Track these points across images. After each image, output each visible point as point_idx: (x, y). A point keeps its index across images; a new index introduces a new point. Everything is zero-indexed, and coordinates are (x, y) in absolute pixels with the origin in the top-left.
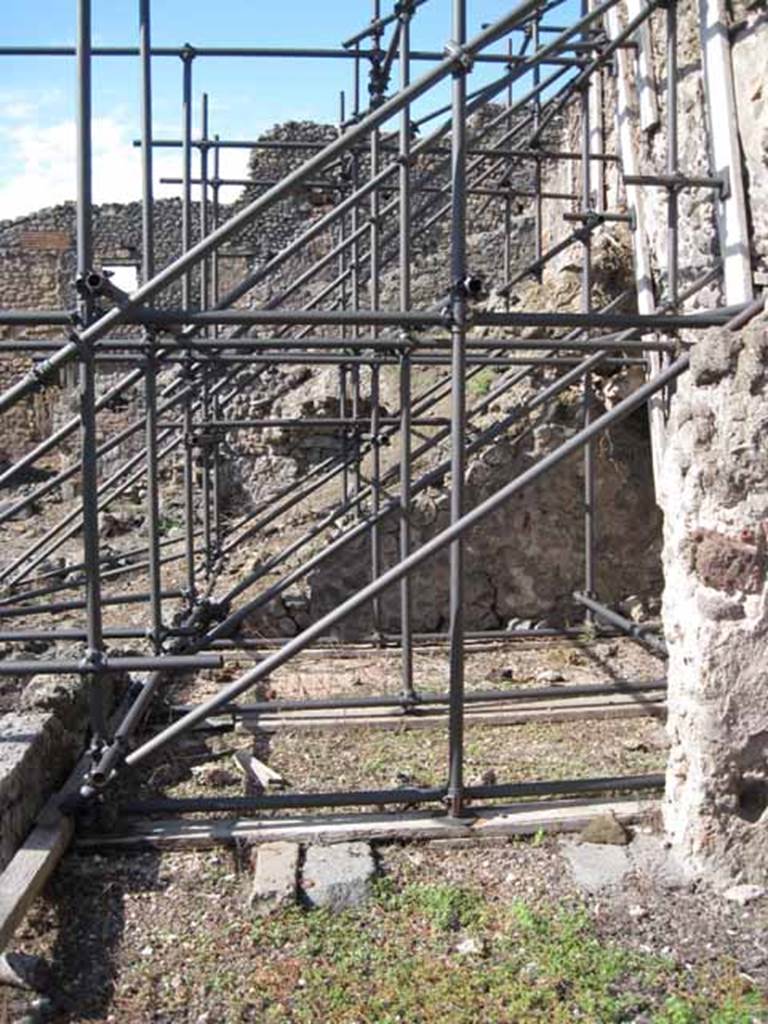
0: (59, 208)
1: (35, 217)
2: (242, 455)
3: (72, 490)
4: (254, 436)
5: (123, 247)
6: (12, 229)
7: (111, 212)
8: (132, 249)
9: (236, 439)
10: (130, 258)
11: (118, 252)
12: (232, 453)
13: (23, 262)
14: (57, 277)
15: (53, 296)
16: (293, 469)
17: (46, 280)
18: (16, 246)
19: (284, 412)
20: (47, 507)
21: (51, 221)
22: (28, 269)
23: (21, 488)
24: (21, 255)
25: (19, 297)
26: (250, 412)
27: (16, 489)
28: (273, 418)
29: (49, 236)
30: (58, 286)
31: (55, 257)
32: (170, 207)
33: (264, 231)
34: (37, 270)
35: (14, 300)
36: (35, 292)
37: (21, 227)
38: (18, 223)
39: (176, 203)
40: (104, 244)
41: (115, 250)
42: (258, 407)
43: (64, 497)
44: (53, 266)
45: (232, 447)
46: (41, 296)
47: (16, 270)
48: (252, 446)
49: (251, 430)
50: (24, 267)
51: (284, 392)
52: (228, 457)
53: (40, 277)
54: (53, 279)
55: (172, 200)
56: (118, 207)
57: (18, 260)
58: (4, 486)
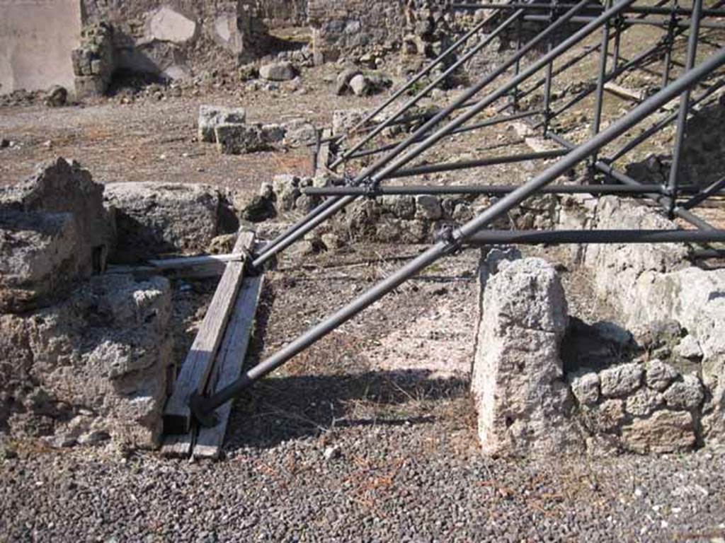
2: (457, 32)
3: (321, 57)
4: (468, 17)
9: (453, 19)
12: (450, 30)
16: (498, 45)
20: (304, 70)
23: (281, 54)
27: (276, 55)
43: (316, 62)
45: (451, 26)
48: (465, 25)
49: (466, 11)
52: (447, 33)
58: (267, 53)
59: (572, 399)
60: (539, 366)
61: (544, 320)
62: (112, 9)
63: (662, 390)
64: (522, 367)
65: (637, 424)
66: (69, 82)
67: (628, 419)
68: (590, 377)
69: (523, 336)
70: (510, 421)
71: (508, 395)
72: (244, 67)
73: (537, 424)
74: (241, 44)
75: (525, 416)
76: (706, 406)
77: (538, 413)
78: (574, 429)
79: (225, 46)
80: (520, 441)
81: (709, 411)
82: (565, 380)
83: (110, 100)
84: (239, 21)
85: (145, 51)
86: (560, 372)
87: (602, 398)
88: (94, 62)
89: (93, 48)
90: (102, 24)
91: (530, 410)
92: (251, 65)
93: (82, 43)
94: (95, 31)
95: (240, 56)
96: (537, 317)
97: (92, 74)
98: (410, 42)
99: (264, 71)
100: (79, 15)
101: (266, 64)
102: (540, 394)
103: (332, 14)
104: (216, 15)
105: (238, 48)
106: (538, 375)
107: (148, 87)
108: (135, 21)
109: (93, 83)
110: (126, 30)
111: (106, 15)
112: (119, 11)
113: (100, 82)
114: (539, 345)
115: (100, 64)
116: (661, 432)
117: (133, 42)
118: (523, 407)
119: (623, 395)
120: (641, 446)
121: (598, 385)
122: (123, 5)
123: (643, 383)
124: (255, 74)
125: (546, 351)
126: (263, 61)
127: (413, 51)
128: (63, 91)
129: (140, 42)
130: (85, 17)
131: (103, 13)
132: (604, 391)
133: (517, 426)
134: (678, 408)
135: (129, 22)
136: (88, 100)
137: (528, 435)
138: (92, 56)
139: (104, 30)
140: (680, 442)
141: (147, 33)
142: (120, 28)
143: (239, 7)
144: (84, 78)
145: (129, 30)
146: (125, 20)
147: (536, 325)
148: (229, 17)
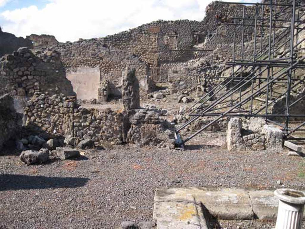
0: (158, 21)
1: (152, 23)
2: (214, 85)
3: (172, 92)
4: (217, 80)
5: (173, 32)
6: (146, 26)
7: (170, 23)
8: (175, 32)
9: (212, 81)
10: (175, 34)
11: (172, 33)
12: (211, 84)
13: (148, 35)
14: (157, 39)
15: (156, 44)
16: (226, 89)
17: (154, 39)
18: (146, 31)
19: (225, 75)
20: (167, 95)
21: (156, 24)
22: (149, 37)
23: (160, 91)
24: (148, 33)
25: (147, 44)
26: (216, 74)
27: (158, 91)
28: (222, 76)
29: (155, 28)
30: (157, 41)
31: (156, 34)
32: (185, 22)
33: (209, 29)
34: (151, 37)
35: (145, 44)
36: (151, 42)
37: (148, 26)
38: (147, 25)
39: (187, 21)
40: (168, 31)
41: (171, 32)
42: (218, 74)
43: (170, 93)
44: (156, 36)
45: (212, 83)
46: (152, 44)
47: (146, 37)
48: (216, 83)
49: (216, 79)
50: (148, 36)
51: (225, 70)
52: (210, 85)
53: (152, 39)
54: (155, 39)
55: (185, 20)
56: (172, 22)
57: (147, 34)
58: (155, 90)
59: (243, 140)
60: (237, 134)
61: (238, 126)
62: (109, 76)
63: (258, 138)
64: (235, 134)
65: (254, 145)
66: (97, 97)
67: (253, 144)
68: (246, 136)
69: (235, 129)
70: (233, 144)
71: (233, 139)
72: (149, 94)
73: (238, 145)
74: (148, 87)
75: (235, 143)
76: (266, 142)
77: (237, 142)
78: (244, 145)
79: (143, 88)
80: (235, 148)
81: (266, 143)
82: (242, 137)
83: (109, 103)
84: (148, 81)
85: (118, 89)
86: (241, 135)
87: (248, 140)
88: (105, 92)
89: (104, 87)
90: (106, 81)
91: (236, 142)
92: (151, 94)
93: (100, 86)
94: (105, 82)
95: (147, 91)
96: (237, 126)
97: (104, 95)
98: (199, 88)
99: (155, 95)
100: (99, 78)
101: (155, 94)
102: (238, 139)
103: (176, 79)
104: (141, 79)
105: (147, 89)
106: (237, 135)
107: (120, 100)
108: (116, 80)
109: (103, 98)
110: (113, 83)
111: (107, 78)
112: (111, 77)
113: (106, 97)
114: (237, 130)
115: (106, 92)
116: (258, 146)
117: (115, 86)
118: (235, 141)
119: (251, 139)
120: (255, 149)
121: (247, 137)
122: (113, 75)
123: (255, 137)
124: (152, 97)
125: (238, 131)
126: (154, 93)
127: (200, 90)
128: (95, 100)
129: (117, 86)
130: (101, 78)
131: (106, 77)
132: (248, 138)
133: (234, 145)
134: (261, 142)
135: (114, 80)
136: (102, 103)
137: (236, 146)
138: (104, 90)
139: (107, 82)
140: (262, 148)
141: (119, 84)
142: (111, 82)
143: (148, 77)
144: (101, 96)
145: (114, 83)
146: (113, 80)
147: (237, 127)
148: (145, 80)
